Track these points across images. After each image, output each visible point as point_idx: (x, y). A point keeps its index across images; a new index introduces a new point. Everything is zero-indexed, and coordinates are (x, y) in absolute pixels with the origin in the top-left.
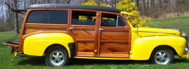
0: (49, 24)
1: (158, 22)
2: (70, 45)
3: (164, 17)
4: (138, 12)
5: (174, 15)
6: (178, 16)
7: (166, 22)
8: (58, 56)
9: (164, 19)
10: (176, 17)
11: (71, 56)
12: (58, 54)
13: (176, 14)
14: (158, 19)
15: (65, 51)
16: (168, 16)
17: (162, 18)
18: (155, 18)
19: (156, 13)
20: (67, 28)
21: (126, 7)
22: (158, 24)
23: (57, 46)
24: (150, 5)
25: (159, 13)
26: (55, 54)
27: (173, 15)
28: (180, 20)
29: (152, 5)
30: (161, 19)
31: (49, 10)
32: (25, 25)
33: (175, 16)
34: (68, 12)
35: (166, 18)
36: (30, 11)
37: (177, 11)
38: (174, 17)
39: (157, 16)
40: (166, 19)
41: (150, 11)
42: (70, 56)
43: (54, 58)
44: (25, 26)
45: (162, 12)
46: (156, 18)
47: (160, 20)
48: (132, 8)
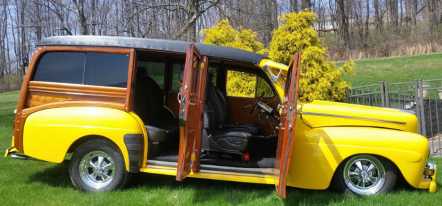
0: (82, 85)
1: (387, 66)
2: (128, 139)
3: (403, 53)
4: (324, 49)
5: (424, 49)
6: (434, 50)
7: (406, 66)
8: (101, 164)
9: (402, 57)
10: (428, 53)
11: (130, 169)
12: (100, 159)
13: (429, 47)
14: (387, 58)
15: (116, 153)
16: (410, 50)
17: (397, 55)
18: (382, 56)
19: (384, 44)
20: (125, 95)
21: (294, 37)
22: (386, 70)
23: (98, 140)
24: (372, 27)
25: (391, 43)
26: (95, 160)
27: (421, 49)
28: (436, 60)
29: (377, 27)
30: (394, 57)
31: (86, 52)
32: (28, 84)
33: (426, 52)
34: (129, 57)
35: (405, 56)
36: (40, 52)
37: (431, 40)
38: (424, 53)
39: (385, 51)
40: (405, 59)
41: (371, 40)
42: (128, 168)
43: (91, 170)
44: (28, 89)
45: (397, 44)
46: (385, 55)
47: (391, 60)
48: (309, 39)
